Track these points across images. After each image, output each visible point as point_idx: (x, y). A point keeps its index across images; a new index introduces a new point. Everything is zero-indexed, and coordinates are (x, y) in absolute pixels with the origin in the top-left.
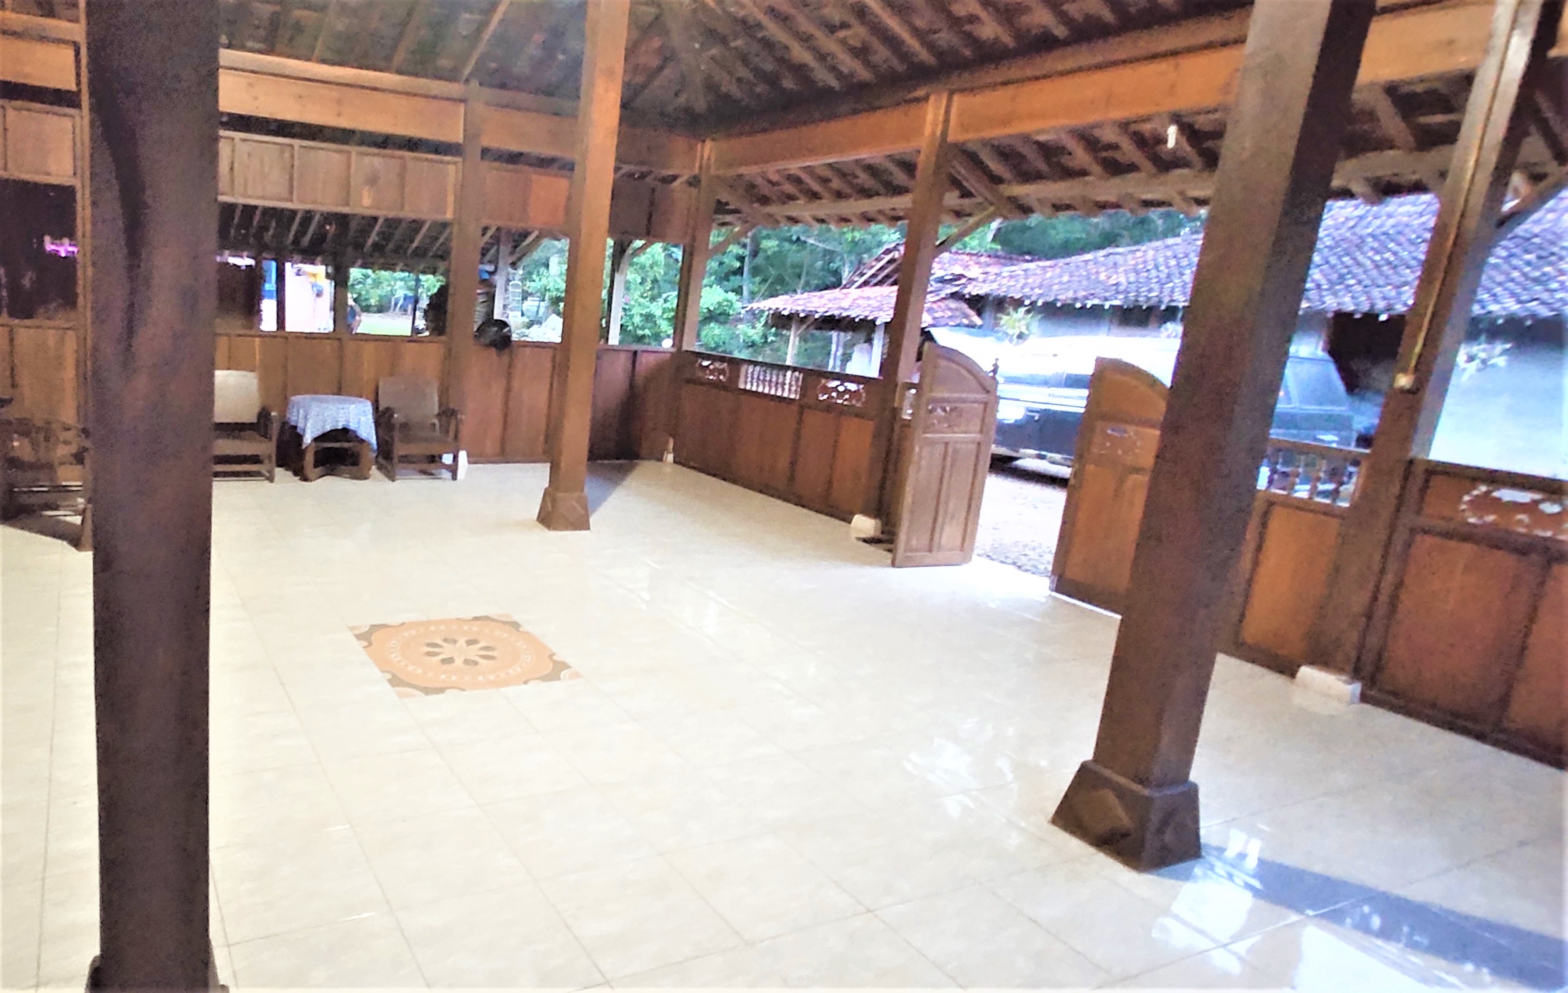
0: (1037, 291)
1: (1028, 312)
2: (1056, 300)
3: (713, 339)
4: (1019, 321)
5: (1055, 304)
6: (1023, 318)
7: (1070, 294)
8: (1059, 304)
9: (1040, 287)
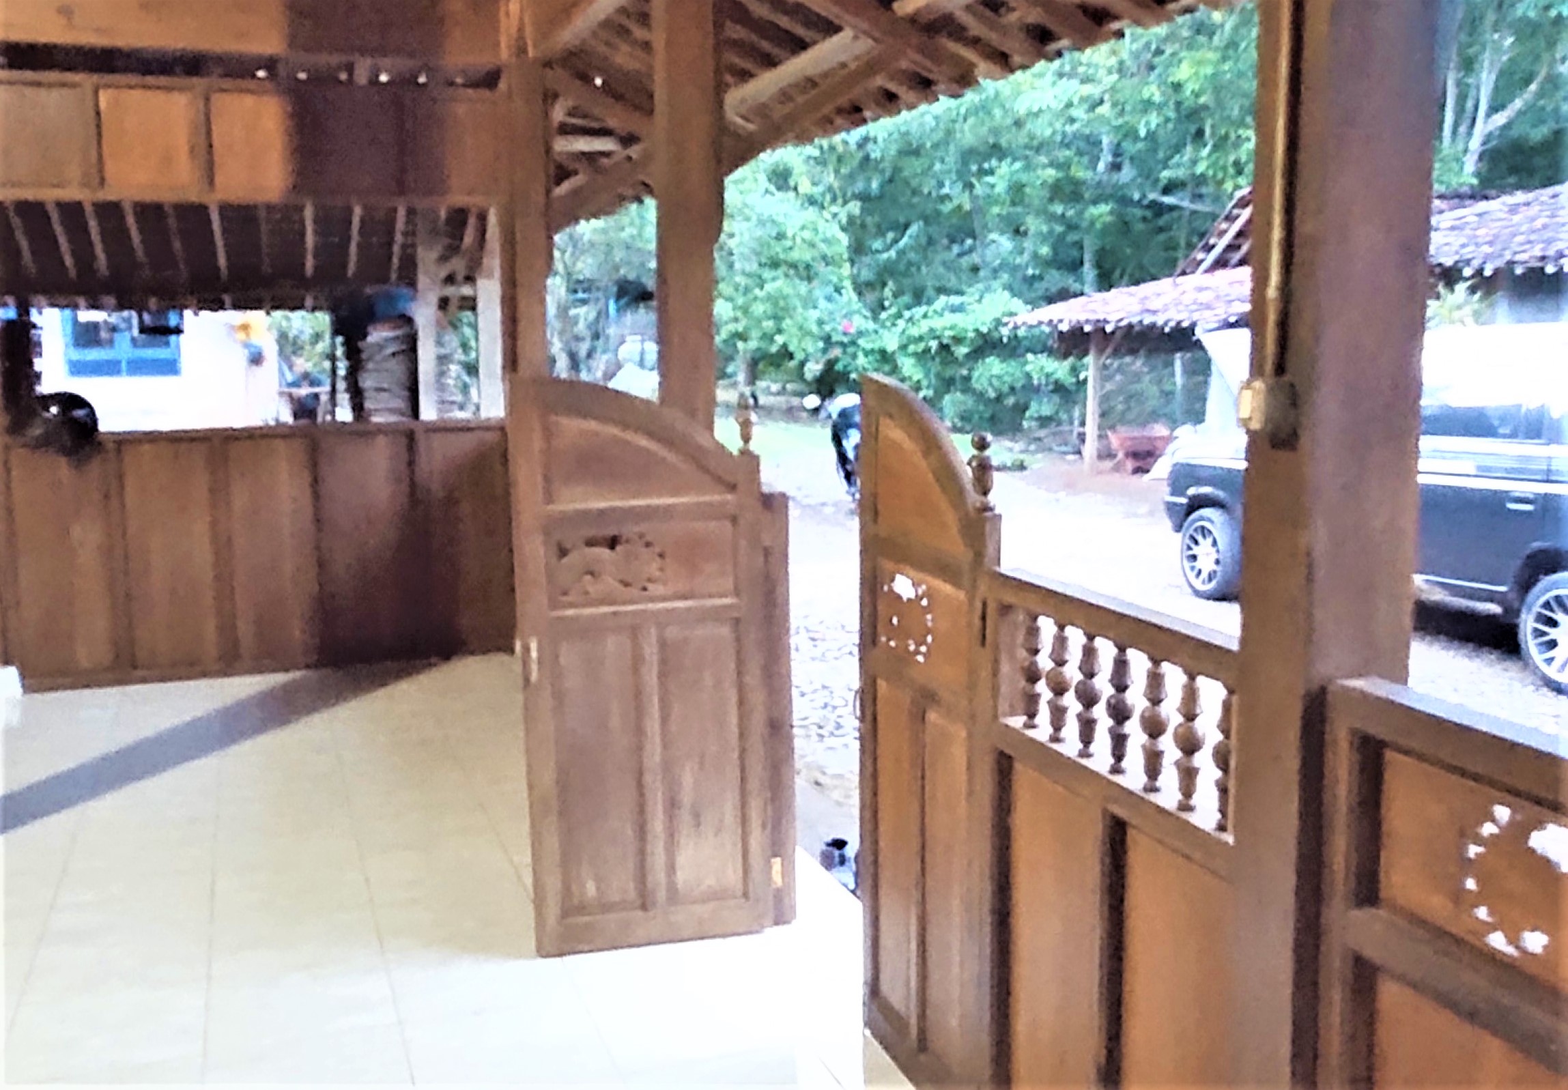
0: (1486, 249)
1: (1473, 290)
2: (1511, 264)
3: (991, 384)
4: (1459, 307)
5: (1512, 271)
6: (1466, 302)
7: (1537, 252)
8: (1519, 271)
9: (1490, 243)
